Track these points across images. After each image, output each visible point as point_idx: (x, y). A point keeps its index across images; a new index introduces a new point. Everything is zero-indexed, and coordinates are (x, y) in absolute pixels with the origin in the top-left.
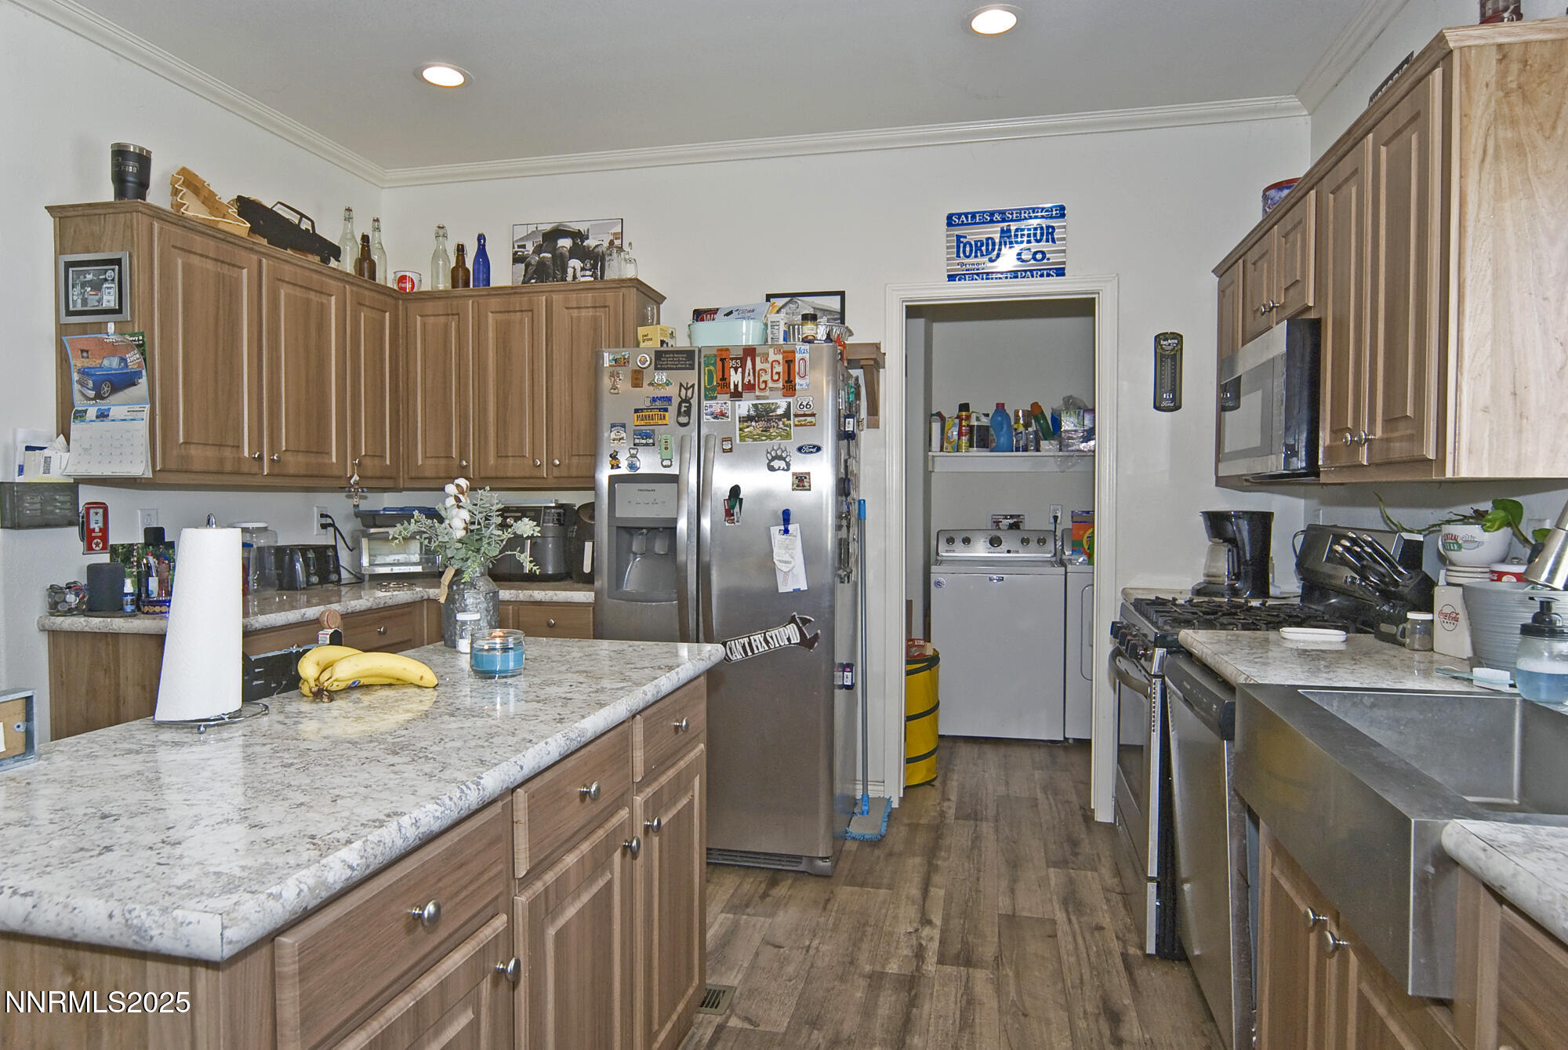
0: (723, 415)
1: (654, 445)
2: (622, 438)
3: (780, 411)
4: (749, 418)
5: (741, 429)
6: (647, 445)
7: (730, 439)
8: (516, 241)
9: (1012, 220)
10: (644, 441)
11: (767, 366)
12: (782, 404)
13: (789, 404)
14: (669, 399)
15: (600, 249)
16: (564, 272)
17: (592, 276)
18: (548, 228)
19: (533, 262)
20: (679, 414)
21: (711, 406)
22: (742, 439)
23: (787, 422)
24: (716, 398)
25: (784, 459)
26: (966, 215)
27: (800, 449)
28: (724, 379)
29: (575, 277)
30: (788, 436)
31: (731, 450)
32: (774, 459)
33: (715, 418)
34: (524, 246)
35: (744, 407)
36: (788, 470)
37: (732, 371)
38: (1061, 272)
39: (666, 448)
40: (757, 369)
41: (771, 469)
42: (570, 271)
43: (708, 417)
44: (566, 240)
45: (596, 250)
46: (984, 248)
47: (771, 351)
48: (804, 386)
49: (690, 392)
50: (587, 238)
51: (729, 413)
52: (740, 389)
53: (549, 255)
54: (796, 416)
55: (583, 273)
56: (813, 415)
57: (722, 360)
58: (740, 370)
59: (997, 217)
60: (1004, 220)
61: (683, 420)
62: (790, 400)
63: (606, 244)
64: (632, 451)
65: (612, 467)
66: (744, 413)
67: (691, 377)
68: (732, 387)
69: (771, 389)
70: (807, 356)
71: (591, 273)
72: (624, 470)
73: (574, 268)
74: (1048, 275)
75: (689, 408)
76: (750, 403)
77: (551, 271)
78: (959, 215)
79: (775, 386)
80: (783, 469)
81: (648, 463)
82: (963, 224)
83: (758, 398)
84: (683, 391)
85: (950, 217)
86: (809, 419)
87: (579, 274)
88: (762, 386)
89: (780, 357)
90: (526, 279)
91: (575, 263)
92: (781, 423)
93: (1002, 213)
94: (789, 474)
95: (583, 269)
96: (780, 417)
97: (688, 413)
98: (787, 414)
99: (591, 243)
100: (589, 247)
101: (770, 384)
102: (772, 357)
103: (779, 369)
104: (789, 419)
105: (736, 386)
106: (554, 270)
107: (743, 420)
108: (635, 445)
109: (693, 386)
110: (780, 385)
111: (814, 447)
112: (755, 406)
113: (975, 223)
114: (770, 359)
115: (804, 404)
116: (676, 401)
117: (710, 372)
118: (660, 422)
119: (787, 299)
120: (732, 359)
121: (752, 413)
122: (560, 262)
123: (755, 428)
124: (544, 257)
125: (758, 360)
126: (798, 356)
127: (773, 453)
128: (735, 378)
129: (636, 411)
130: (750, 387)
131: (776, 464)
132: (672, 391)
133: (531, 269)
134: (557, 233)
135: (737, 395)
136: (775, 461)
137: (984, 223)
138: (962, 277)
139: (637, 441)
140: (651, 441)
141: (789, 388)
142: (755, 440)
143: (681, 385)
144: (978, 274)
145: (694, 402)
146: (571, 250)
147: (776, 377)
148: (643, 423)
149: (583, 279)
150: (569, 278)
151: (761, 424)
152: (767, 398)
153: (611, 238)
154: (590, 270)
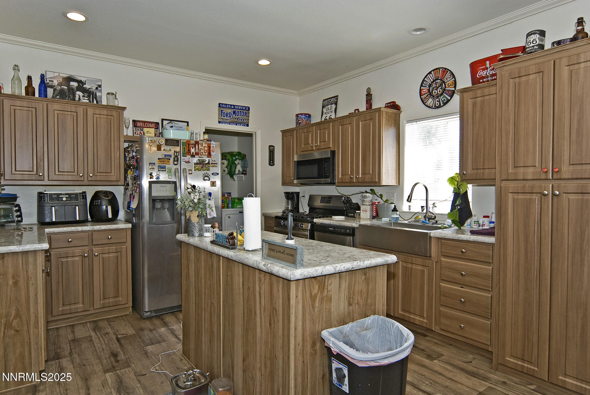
0: (188, 162)
1: (165, 171)
2: (154, 168)
3: (207, 162)
4: (197, 164)
5: (195, 167)
6: (163, 171)
7: (191, 170)
8: (48, 78)
9: (236, 109)
10: (162, 170)
11: (203, 148)
12: (207, 160)
13: (209, 160)
14: (171, 156)
15: (91, 90)
16: (74, 96)
17: (88, 100)
18: (66, 76)
19: (57, 89)
20: (174, 161)
21: (185, 159)
22: (195, 170)
23: (209, 166)
24: (186, 156)
25: (208, 177)
26: (224, 104)
27: (213, 174)
28: (189, 150)
29: (79, 99)
30: (209, 170)
31: (192, 173)
32: (205, 177)
33: (186, 163)
34: (52, 81)
35: (195, 160)
36: (209, 180)
37: (192, 148)
38: (248, 126)
39: (170, 172)
40: (200, 148)
41: (204, 180)
42: (77, 96)
43: (184, 162)
44: (74, 83)
45: (90, 90)
46: (228, 115)
47: (204, 143)
48: (214, 155)
49: (178, 153)
50: (85, 84)
51: (191, 162)
52: (194, 154)
53: (66, 88)
54: (212, 164)
55: (83, 98)
56: (216, 164)
57: (189, 144)
58: (194, 148)
59: (232, 107)
60: (234, 108)
61: (176, 163)
62: (209, 159)
63: (94, 88)
64: (158, 173)
65: (151, 178)
66: (196, 162)
67: (178, 149)
68: (192, 153)
69: (204, 155)
70: (214, 146)
71: (87, 99)
72: (154, 179)
73: (79, 95)
74: (245, 126)
75: (178, 159)
76: (197, 159)
77: (67, 94)
78: (222, 104)
79: (205, 154)
80: (208, 180)
81: (163, 177)
82: (223, 107)
83: (200, 157)
84: (175, 153)
85: (219, 104)
86: (215, 165)
87: (81, 98)
88: (201, 154)
89: (206, 145)
90: (54, 96)
91: (79, 93)
92: (207, 166)
93: (234, 106)
94: (209, 182)
95: (83, 96)
96: (207, 164)
97: (177, 161)
98: (209, 163)
99: (87, 86)
100: (86, 88)
101: (204, 153)
102: (204, 145)
103: (206, 149)
104: (209, 165)
105: (193, 153)
106: (69, 94)
107: (195, 164)
108: (158, 170)
109: (179, 152)
110: (207, 154)
111: (217, 173)
112: (199, 160)
113: (226, 108)
114: (204, 146)
115: (214, 160)
116: (173, 156)
117: (184, 148)
118: (168, 163)
119: (169, 121)
120: (191, 144)
121: (198, 162)
122: (72, 92)
123: (198, 166)
124: (63, 88)
125: (200, 145)
126: (212, 145)
127: (205, 175)
128: (193, 150)
129: (159, 159)
130: (197, 154)
131: (206, 178)
132: (172, 153)
133: (57, 92)
134: (70, 79)
135: (193, 156)
136: (206, 177)
137: (229, 108)
138: (222, 123)
139: (159, 169)
140: (165, 170)
141: (209, 155)
142: (199, 171)
143: (175, 151)
144: (227, 122)
145: (179, 157)
146: (77, 87)
147: (205, 151)
148: (161, 163)
149: (84, 101)
150: (77, 99)
151: (201, 166)
152: (203, 157)
153: (97, 86)
154: (87, 97)
